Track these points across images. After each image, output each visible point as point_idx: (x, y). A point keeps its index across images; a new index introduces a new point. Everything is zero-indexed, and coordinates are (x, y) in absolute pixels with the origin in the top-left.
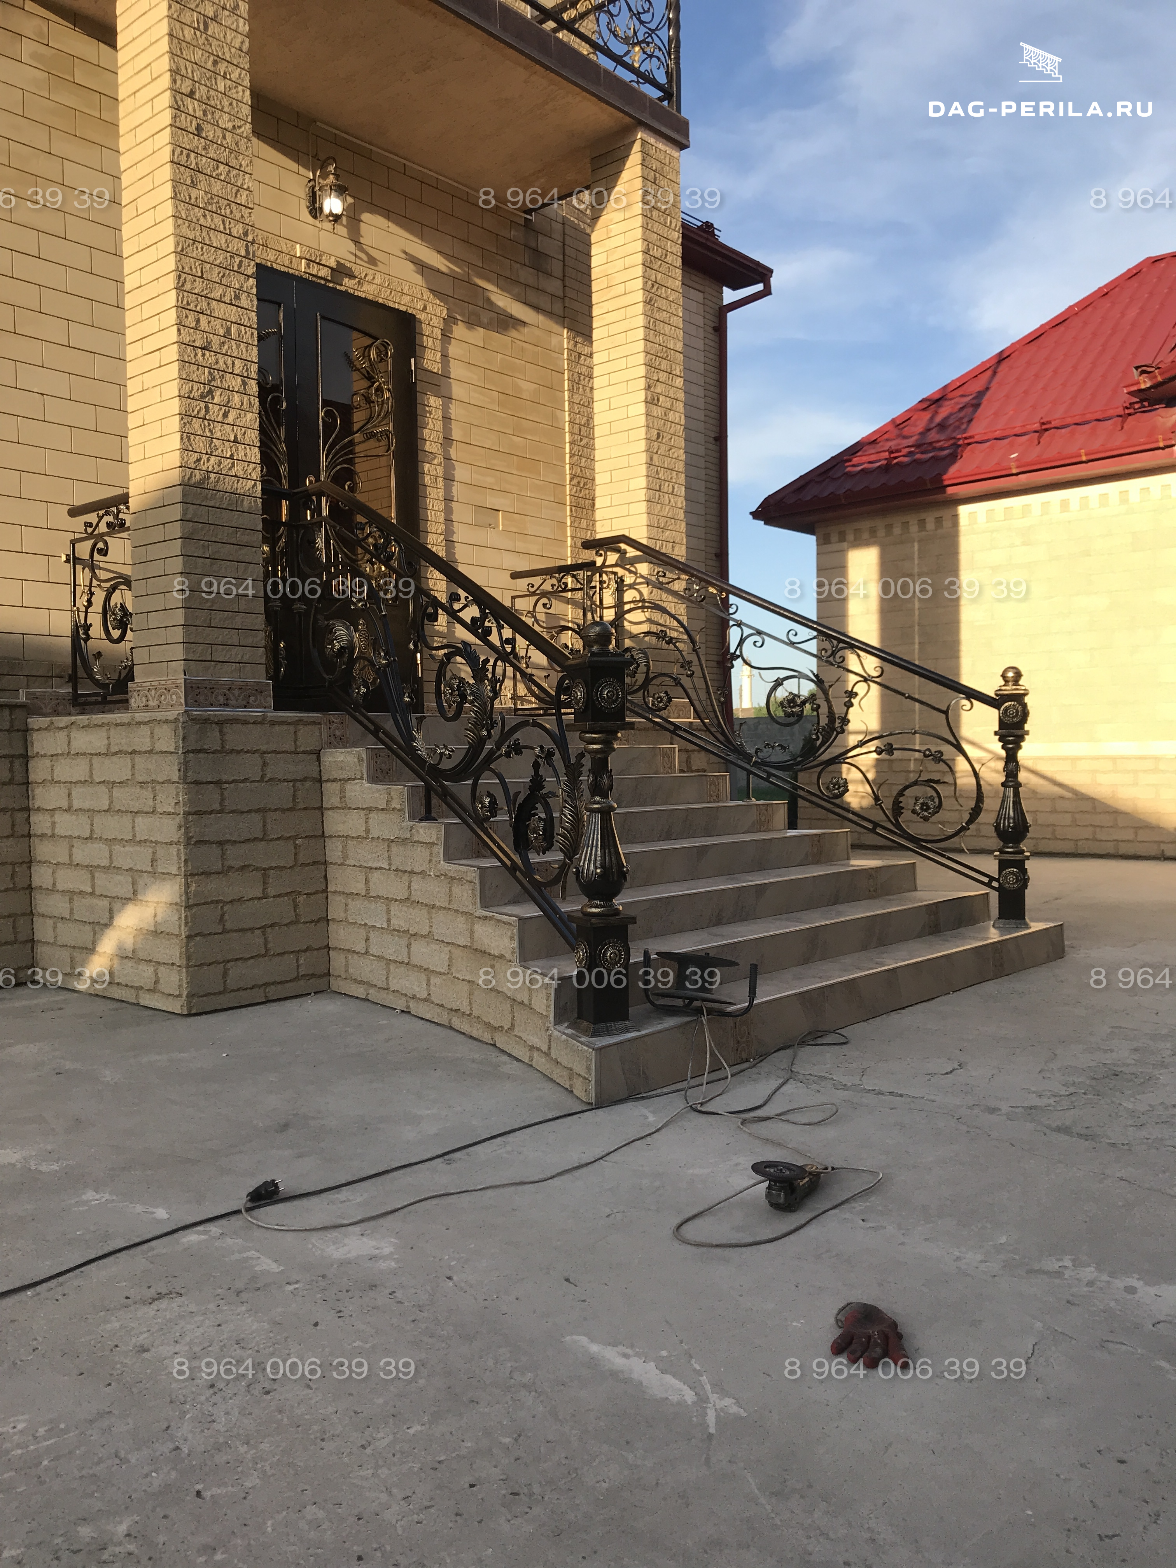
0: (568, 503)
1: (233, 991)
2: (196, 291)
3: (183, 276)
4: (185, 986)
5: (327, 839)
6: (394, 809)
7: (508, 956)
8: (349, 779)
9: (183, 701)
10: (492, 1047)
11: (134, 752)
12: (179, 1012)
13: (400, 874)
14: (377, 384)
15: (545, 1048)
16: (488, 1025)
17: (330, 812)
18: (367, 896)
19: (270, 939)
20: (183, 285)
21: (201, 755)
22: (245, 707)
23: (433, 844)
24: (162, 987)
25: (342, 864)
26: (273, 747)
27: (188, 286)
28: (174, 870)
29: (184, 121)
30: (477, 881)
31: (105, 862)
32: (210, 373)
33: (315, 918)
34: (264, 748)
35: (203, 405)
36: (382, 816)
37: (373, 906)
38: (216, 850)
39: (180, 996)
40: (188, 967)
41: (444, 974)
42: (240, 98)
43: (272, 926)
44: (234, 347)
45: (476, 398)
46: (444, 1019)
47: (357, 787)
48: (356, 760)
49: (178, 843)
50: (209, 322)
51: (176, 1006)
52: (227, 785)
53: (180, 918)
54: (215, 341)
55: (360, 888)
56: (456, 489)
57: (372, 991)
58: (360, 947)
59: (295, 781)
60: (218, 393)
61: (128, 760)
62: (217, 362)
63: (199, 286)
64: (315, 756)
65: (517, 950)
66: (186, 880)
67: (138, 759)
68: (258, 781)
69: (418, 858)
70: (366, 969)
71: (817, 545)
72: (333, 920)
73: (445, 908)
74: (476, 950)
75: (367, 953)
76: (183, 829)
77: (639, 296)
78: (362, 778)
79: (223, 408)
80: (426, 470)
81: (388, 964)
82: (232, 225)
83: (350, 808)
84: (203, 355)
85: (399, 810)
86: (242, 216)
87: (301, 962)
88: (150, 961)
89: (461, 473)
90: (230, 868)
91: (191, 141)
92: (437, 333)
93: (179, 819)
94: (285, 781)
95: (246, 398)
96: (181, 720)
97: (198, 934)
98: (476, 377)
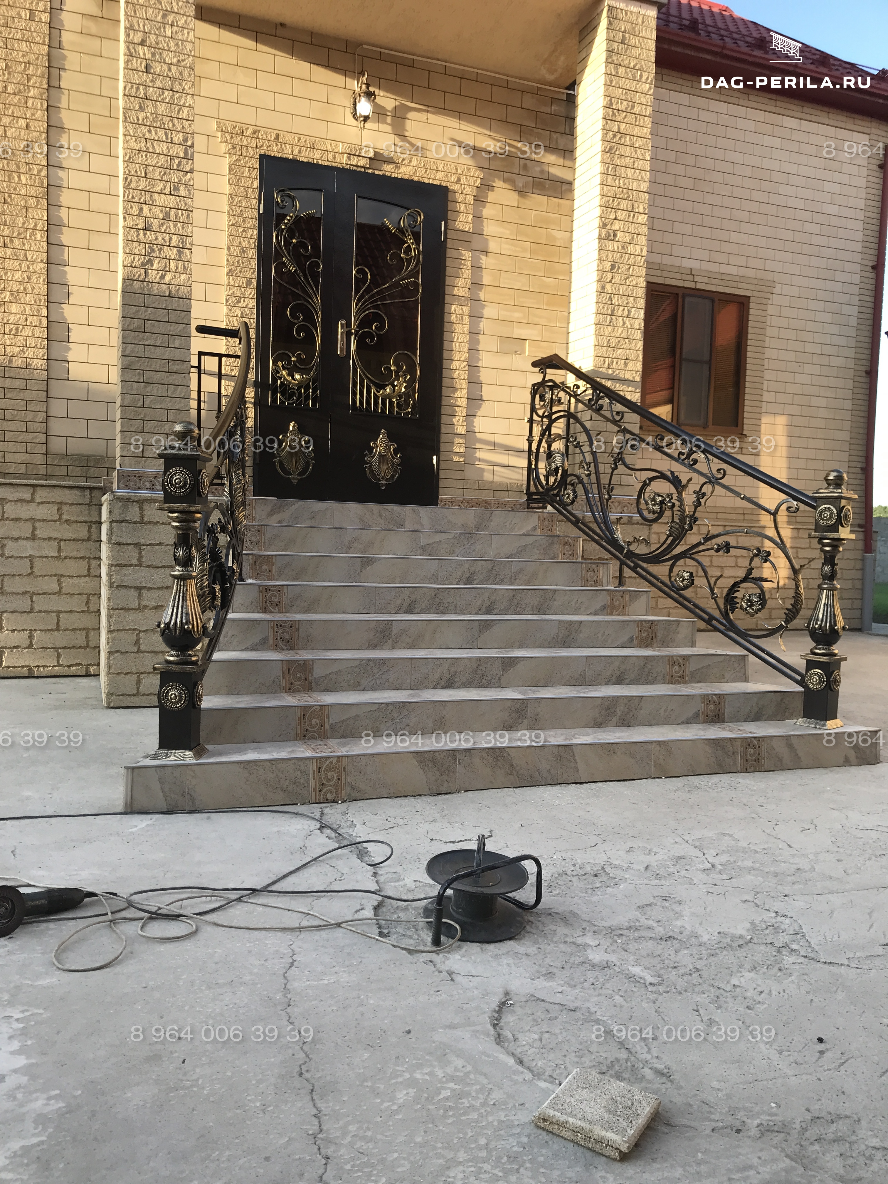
2: (140, 188)
3: (130, 178)
4: (106, 686)
9: (117, 485)
12: (104, 704)
14: (406, 245)
20: (129, 184)
21: (124, 524)
27: (133, 185)
29: (135, 63)
32: (149, 247)
35: (143, 271)
38: (133, 593)
40: (108, 674)
44: (172, 226)
49: (106, 585)
50: (150, 210)
52: (144, 547)
54: (155, 224)
56: (483, 324)
60: (157, 261)
62: (156, 239)
63: (142, 184)
66: (109, 612)
76: (108, 576)
77: (599, 146)
79: (161, 273)
80: (453, 310)
82: (174, 135)
84: (145, 234)
86: (183, 127)
89: (489, 311)
91: (140, 77)
92: (470, 199)
93: (107, 569)
96: (109, 499)
97: (117, 652)
98: (508, 232)
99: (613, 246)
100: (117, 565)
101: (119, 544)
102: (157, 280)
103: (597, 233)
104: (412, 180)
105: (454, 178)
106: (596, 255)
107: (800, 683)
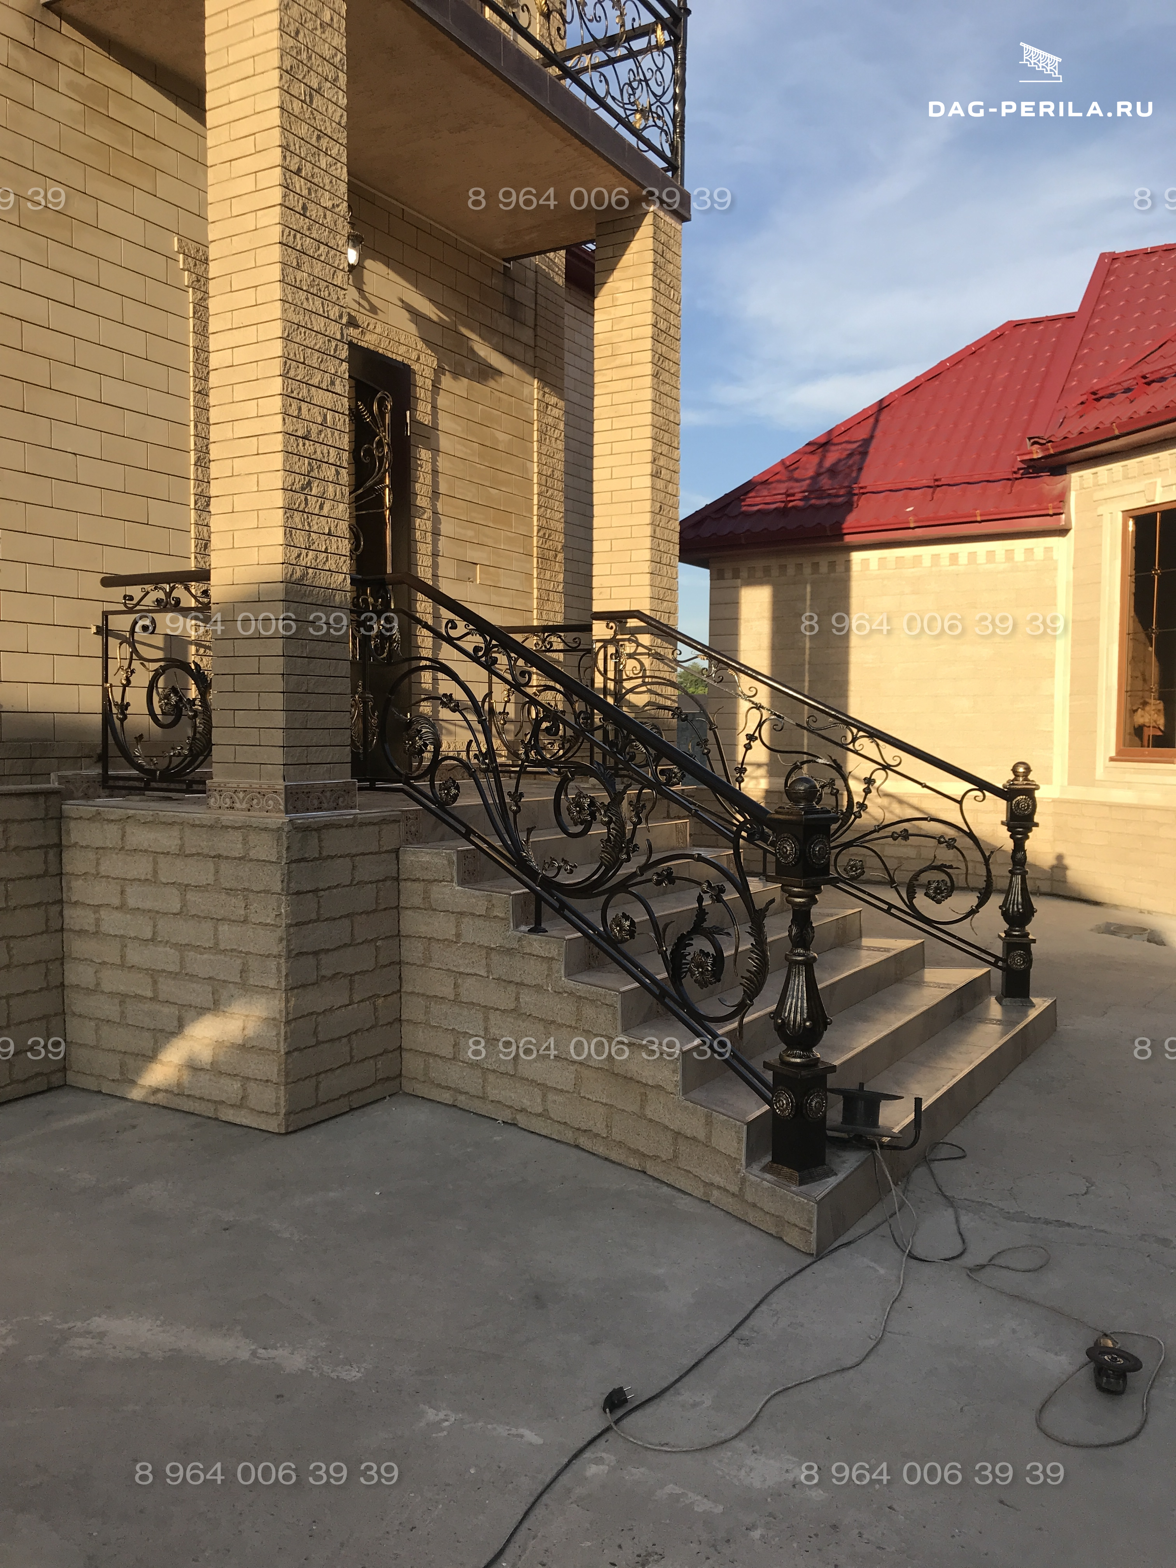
0: (535, 555)
1: (324, 1103)
2: (298, 378)
3: (289, 362)
4: (282, 1103)
5: (402, 939)
6: (495, 917)
7: (670, 1089)
8: (435, 881)
9: (282, 808)
10: (640, 1175)
11: (219, 856)
12: (277, 1131)
13: (503, 984)
14: (378, 438)
15: (734, 1189)
16: (636, 1152)
17: (409, 912)
18: (456, 1001)
19: (354, 1046)
20: (288, 372)
21: (302, 864)
22: (335, 809)
23: (552, 959)
24: (252, 1102)
25: (423, 966)
26: (361, 849)
27: (292, 374)
28: (272, 984)
29: (292, 201)
30: (618, 1006)
31: (174, 968)
32: (309, 464)
33: (391, 1020)
34: (354, 851)
35: (303, 497)
36: (479, 922)
37: (465, 1012)
38: (311, 960)
39: (277, 1114)
40: (287, 1084)
41: (568, 1092)
42: (338, 176)
43: (356, 1032)
44: (329, 435)
45: (460, 450)
46: (569, 1136)
47: (447, 890)
48: (446, 862)
49: (280, 956)
50: (309, 410)
51: (273, 1125)
52: (322, 893)
53: (278, 1034)
54: (314, 428)
55: (447, 991)
56: (442, 543)
57: (462, 1098)
58: (447, 1051)
59: (378, 881)
60: (316, 485)
61: (211, 865)
62: (315, 452)
63: (301, 373)
64: (394, 855)
65: (680, 1083)
66: (287, 995)
67: (224, 864)
68: (348, 886)
69: (533, 972)
70: (454, 1075)
71: (711, 580)
72: (408, 1021)
73: (570, 1027)
74: (617, 1075)
75: (454, 1058)
76: (284, 943)
77: (648, 369)
78: (452, 881)
79: (320, 500)
80: (417, 525)
81: (484, 1073)
82: (330, 308)
83: (435, 910)
84: (304, 445)
85: (502, 919)
86: (338, 298)
87: (379, 1066)
88: (235, 1075)
89: (446, 527)
90: (323, 977)
91: (297, 220)
92: (429, 383)
93: (280, 932)
94: (371, 882)
95: (338, 488)
96: (286, 829)
97: (296, 1050)
98: (460, 429)
99: (660, 484)
100: (297, 925)
101: (298, 893)
102: (316, 511)
103: (648, 469)
104: (377, 352)
105: (414, 356)
106: (648, 494)
107: (994, 965)
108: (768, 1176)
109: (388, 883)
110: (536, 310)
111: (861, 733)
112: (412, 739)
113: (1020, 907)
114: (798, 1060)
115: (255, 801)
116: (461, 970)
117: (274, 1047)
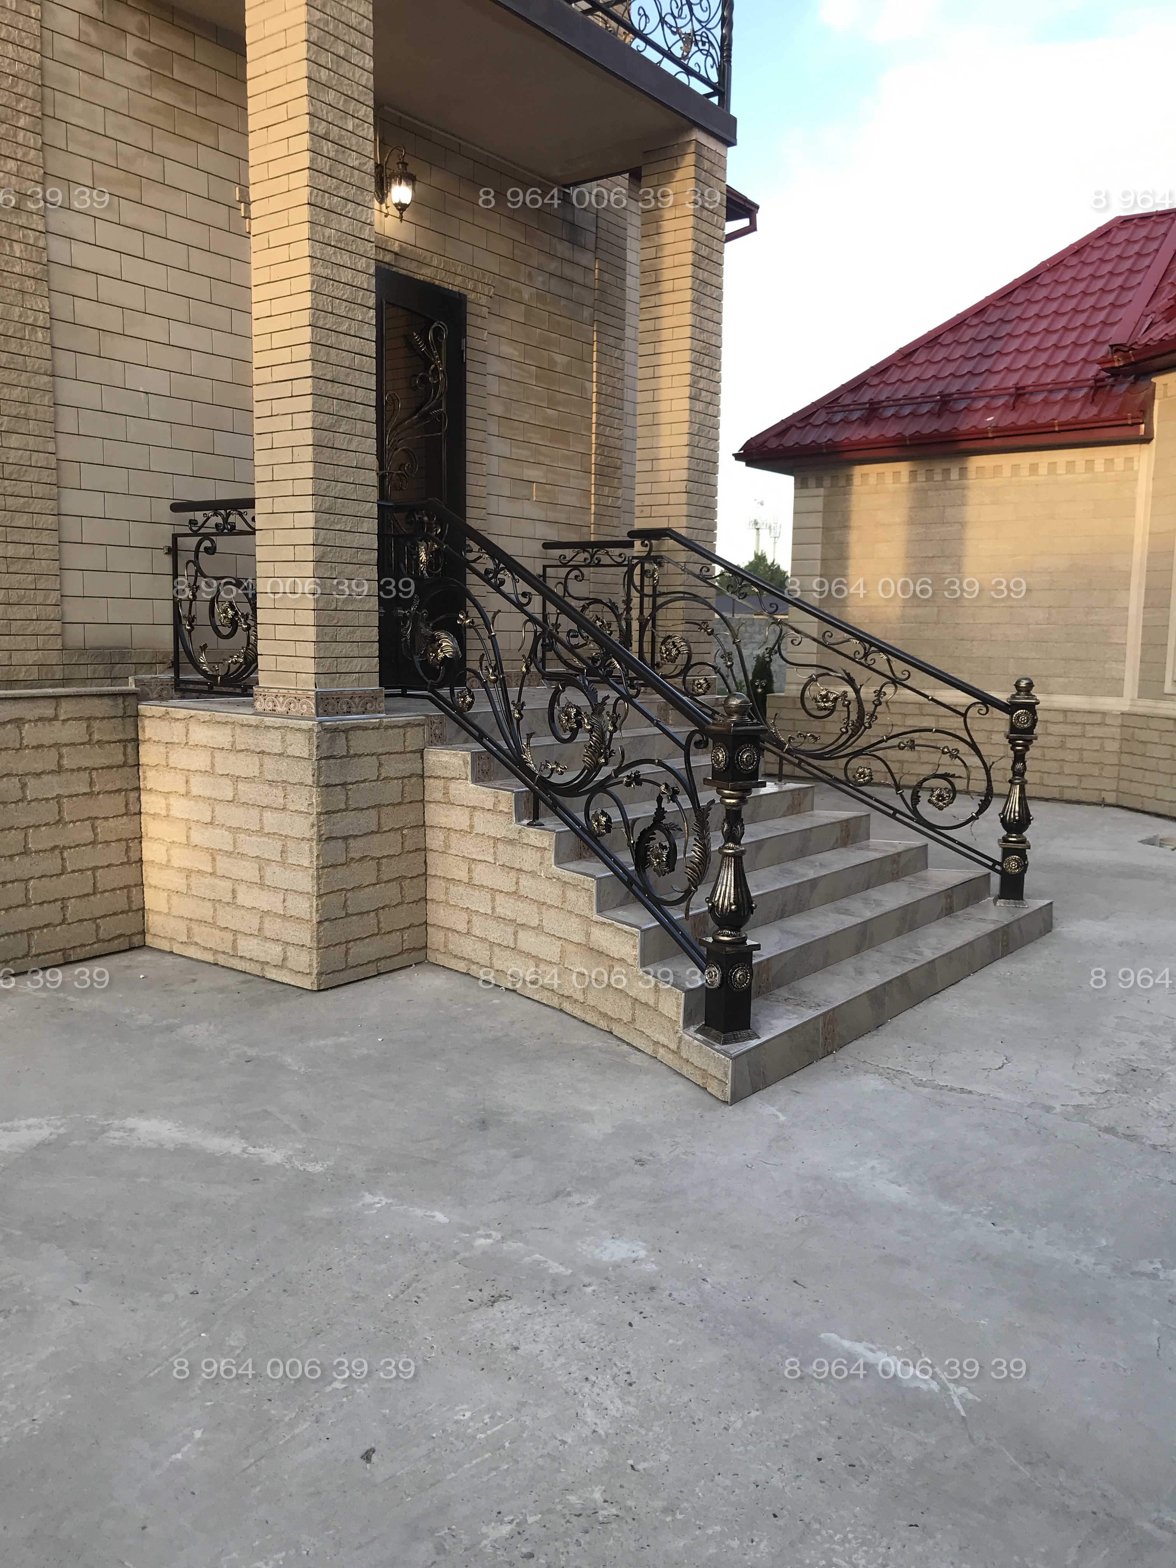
0: (593, 472)
1: (353, 967)
2: (327, 327)
3: (317, 312)
4: (315, 965)
5: (427, 829)
6: (501, 811)
7: (630, 961)
8: (453, 778)
9: (314, 711)
10: (607, 1034)
11: (263, 752)
12: (310, 988)
13: (507, 870)
14: (433, 366)
15: (673, 1046)
16: (604, 1015)
17: (432, 805)
18: (470, 884)
19: (381, 920)
20: (317, 322)
21: (332, 761)
22: (364, 713)
23: (545, 849)
24: (290, 964)
25: (443, 852)
26: (387, 749)
27: (320, 323)
28: (306, 863)
29: (321, 163)
30: (594, 891)
31: (229, 848)
33: (417, 899)
34: (380, 750)
36: (489, 816)
37: (477, 893)
38: (341, 844)
39: (310, 974)
40: (318, 949)
41: (555, 963)
42: (365, 136)
43: (383, 908)
44: (357, 378)
45: (515, 373)
46: (555, 1002)
47: (462, 787)
48: (461, 762)
49: (311, 840)
50: (337, 355)
51: (307, 983)
52: (351, 786)
53: (311, 906)
54: (343, 372)
55: (463, 875)
57: (474, 967)
58: (462, 927)
59: (404, 777)
61: (256, 759)
62: (344, 393)
63: (330, 322)
64: (419, 755)
65: (638, 957)
66: (318, 872)
67: (267, 760)
68: (375, 781)
69: (528, 859)
70: (468, 947)
71: (795, 488)
72: (432, 900)
73: (557, 907)
74: (592, 949)
75: (468, 933)
76: (316, 828)
77: (688, 295)
78: (466, 779)
81: (491, 946)
83: (453, 804)
84: (331, 387)
85: (507, 813)
87: (405, 938)
88: (278, 940)
90: (352, 859)
91: (325, 182)
92: (485, 312)
93: (312, 819)
94: (396, 778)
95: (366, 425)
96: (316, 730)
97: (326, 920)
99: (699, 406)
100: (326, 813)
101: (327, 786)
102: (345, 447)
103: (686, 392)
104: (433, 284)
105: (470, 285)
106: (686, 416)
107: (992, 868)
108: (699, 1036)
109: (413, 780)
110: (596, 233)
111: (873, 648)
112: (435, 651)
113: (1017, 814)
114: (726, 939)
115: (292, 705)
116: (474, 857)
117: (308, 917)
